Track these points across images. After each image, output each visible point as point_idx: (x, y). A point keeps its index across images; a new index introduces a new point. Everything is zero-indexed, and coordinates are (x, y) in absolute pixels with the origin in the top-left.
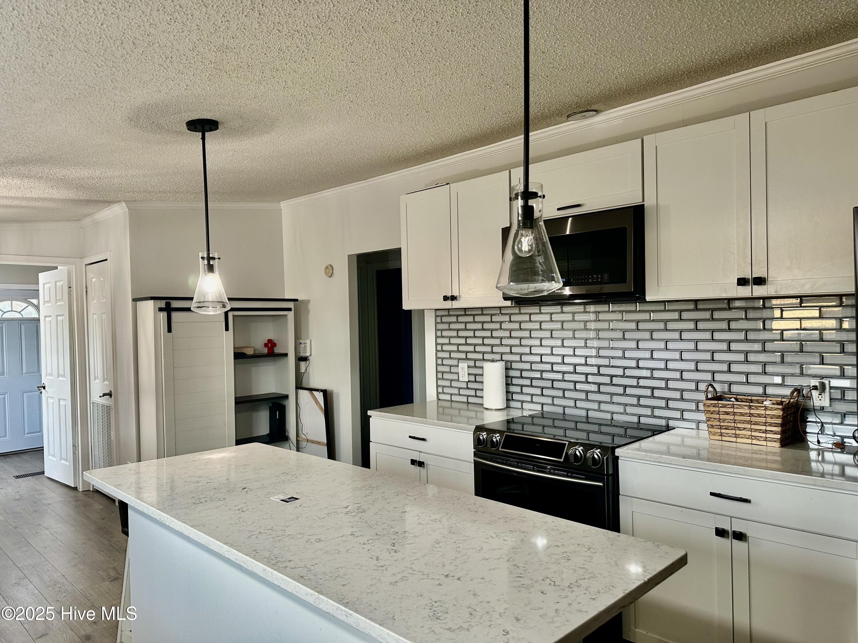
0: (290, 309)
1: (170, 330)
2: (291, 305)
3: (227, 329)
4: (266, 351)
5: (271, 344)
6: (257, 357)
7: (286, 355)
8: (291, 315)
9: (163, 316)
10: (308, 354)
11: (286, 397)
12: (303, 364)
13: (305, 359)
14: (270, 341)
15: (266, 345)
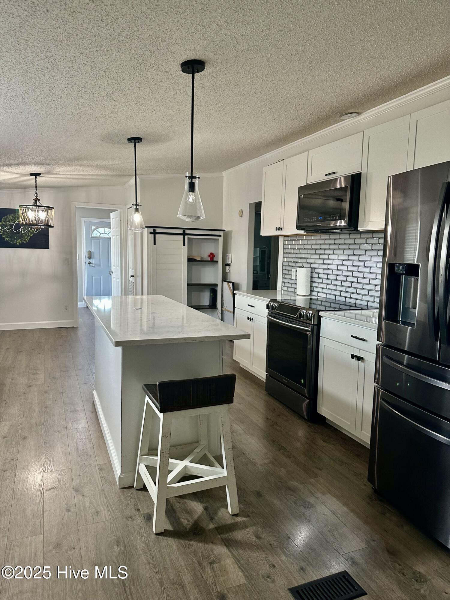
0: (220, 236)
1: (155, 244)
2: (221, 233)
3: (184, 245)
4: (209, 259)
5: (212, 256)
6: (203, 262)
7: (217, 262)
8: (221, 239)
9: (152, 236)
10: (230, 262)
11: (217, 285)
12: (227, 268)
13: (229, 265)
14: (211, 253)
15: (209, 256)
